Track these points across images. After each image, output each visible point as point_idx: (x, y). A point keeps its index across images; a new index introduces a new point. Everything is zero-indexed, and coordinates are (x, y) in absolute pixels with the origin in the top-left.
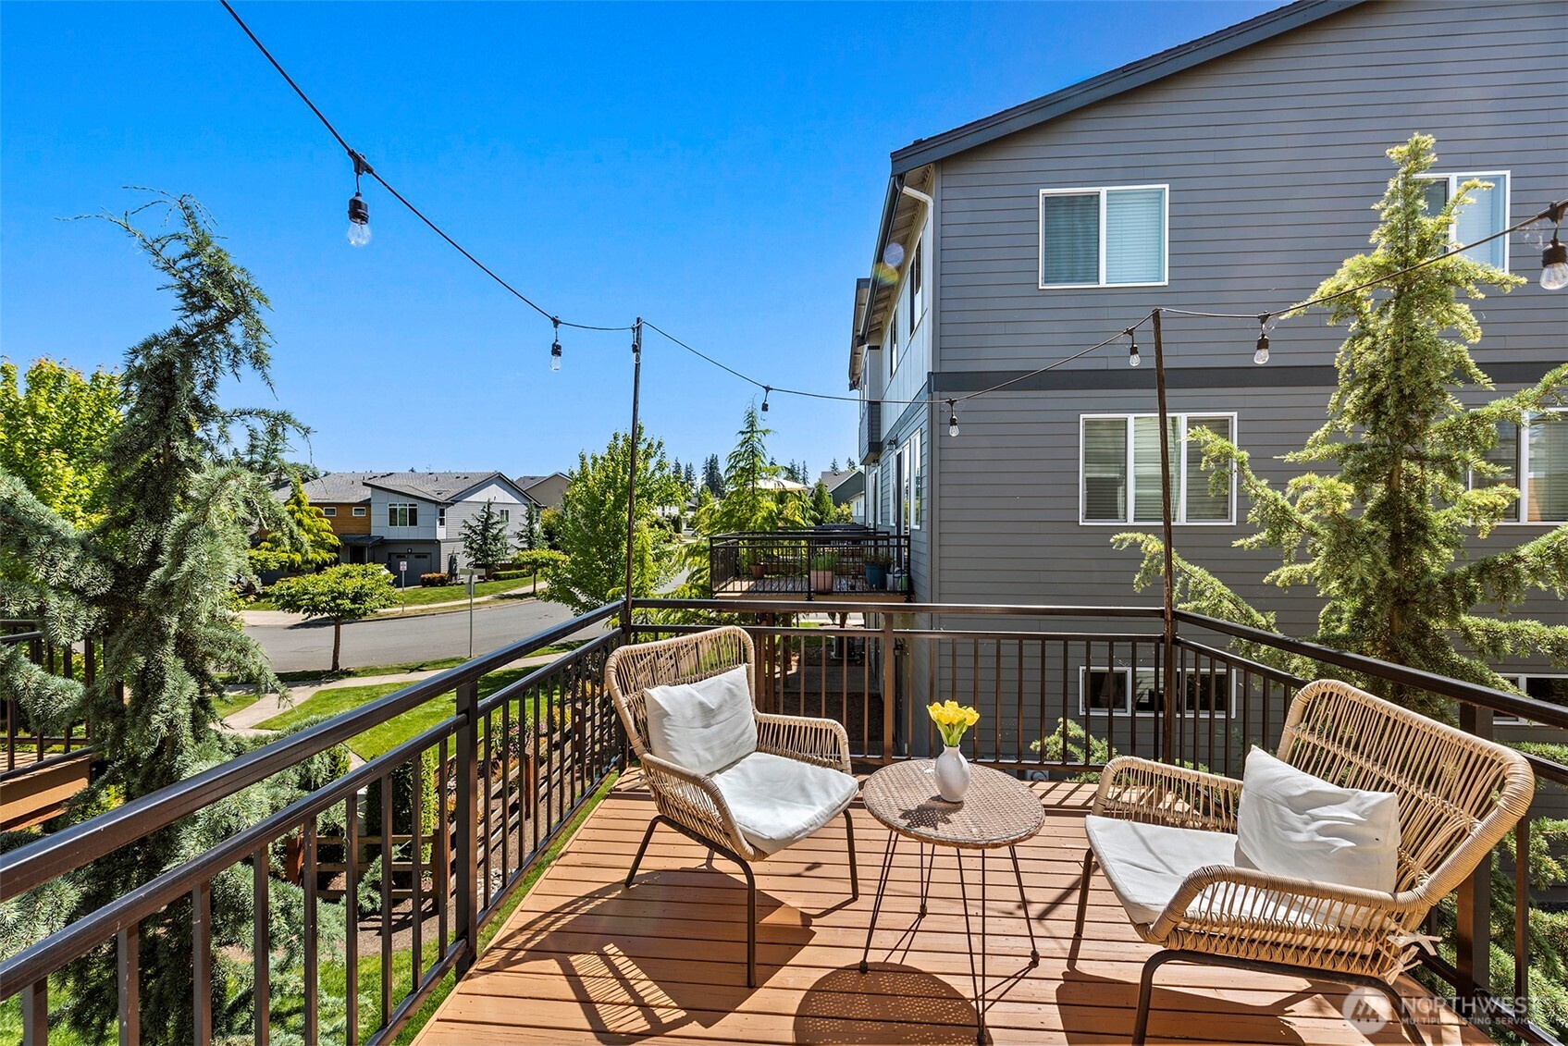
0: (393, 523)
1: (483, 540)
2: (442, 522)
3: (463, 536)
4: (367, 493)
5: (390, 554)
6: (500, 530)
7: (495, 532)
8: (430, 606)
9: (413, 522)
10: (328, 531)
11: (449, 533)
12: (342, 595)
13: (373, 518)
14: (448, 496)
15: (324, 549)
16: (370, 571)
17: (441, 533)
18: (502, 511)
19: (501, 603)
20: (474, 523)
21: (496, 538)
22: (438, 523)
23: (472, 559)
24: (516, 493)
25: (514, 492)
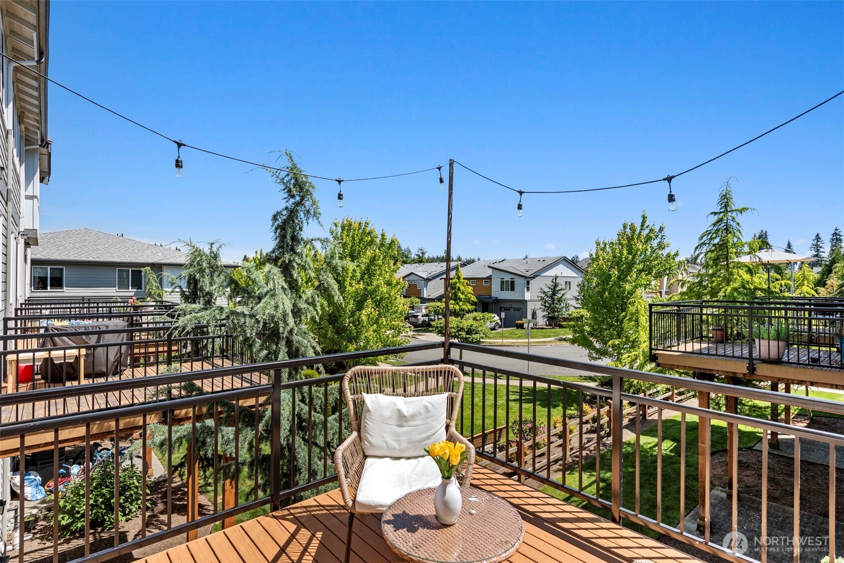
0: (502, 289)
1: (552, 299)
2: (528, 289)
3: (540, 298)
4: (489, 272)
5: (501, 308)
6: (563, 295)
7: (560, 296)
8: (518, 341)
9: (513, 289)
10: (471, 294)
11: (532, 296)
12: (462, 329)
13: (492, 286)
14: (532, 273)
15: (469, 303)
16: (486, 317)
17: (528, 296)
18: (566, 282)
19: (559, 343)
20: (546, 290)
21: (560, 300)
22: (526, 289)
23: (545, 313)
24: (576, 270)
25: (574, 269)
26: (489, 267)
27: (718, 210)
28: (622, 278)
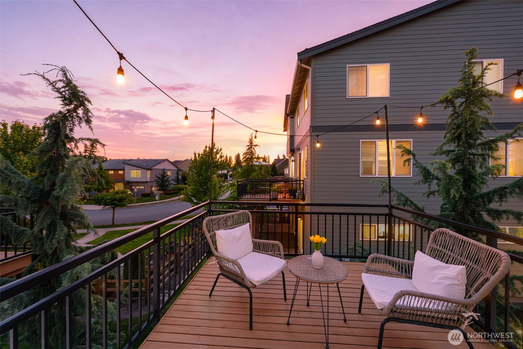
1: (162, 181)
3: (155, 180)
4: (124, 166)
5: (131, 186)
6: (168, 178)
8: (145, 203)
11: (151, 179)
12: (115, 200)
13: (125, 174)
14: (151, 167)
20: (159, 176)
21: (166, 181)
23: (158, 188)
24: (173, 166)
26: (123, 163)
27: (248, 145)
28: (207, 170)
